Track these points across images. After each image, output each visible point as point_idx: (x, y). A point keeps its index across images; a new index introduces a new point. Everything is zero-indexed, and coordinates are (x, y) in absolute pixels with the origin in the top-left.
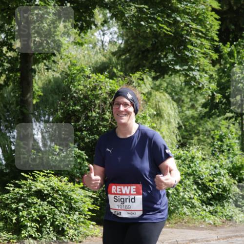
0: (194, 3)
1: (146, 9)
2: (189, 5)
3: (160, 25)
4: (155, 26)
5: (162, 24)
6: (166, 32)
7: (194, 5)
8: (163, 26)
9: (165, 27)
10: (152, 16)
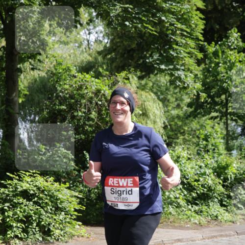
0: (178, 3)
1: (131, 8)
2: (174, 4)
3: (145, 24)
4: (139, 26)
5: (146, 24)
6: (150, 32)
7: (179, 5)
8: (147, 25)
9: (150, 27)
10: (137, 16)
